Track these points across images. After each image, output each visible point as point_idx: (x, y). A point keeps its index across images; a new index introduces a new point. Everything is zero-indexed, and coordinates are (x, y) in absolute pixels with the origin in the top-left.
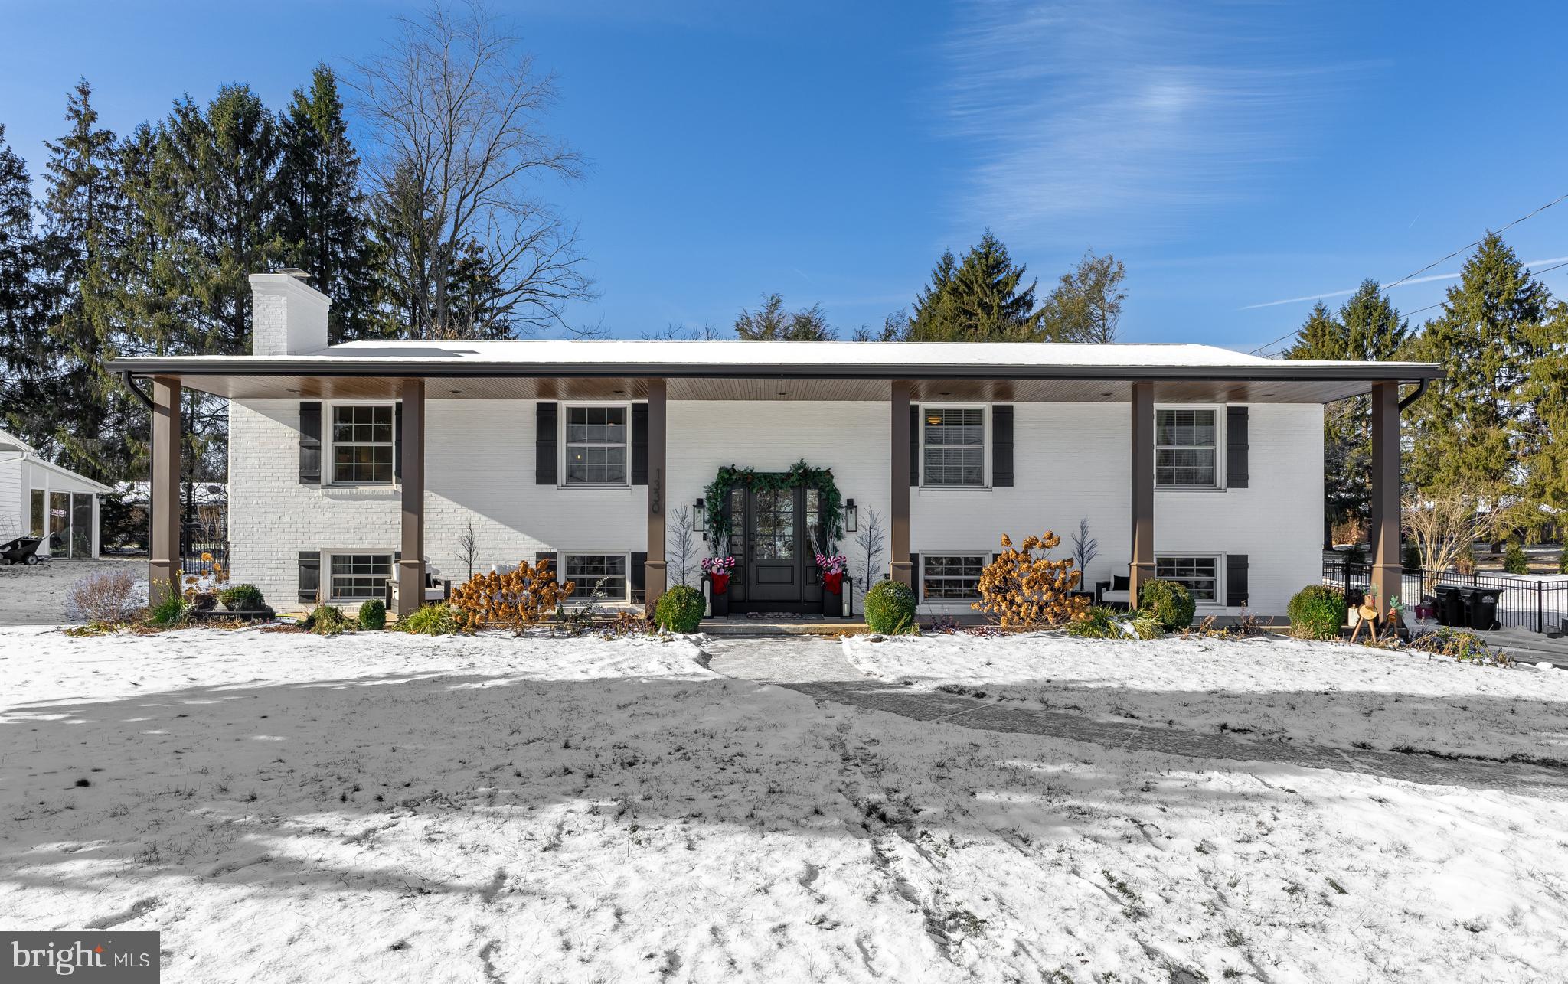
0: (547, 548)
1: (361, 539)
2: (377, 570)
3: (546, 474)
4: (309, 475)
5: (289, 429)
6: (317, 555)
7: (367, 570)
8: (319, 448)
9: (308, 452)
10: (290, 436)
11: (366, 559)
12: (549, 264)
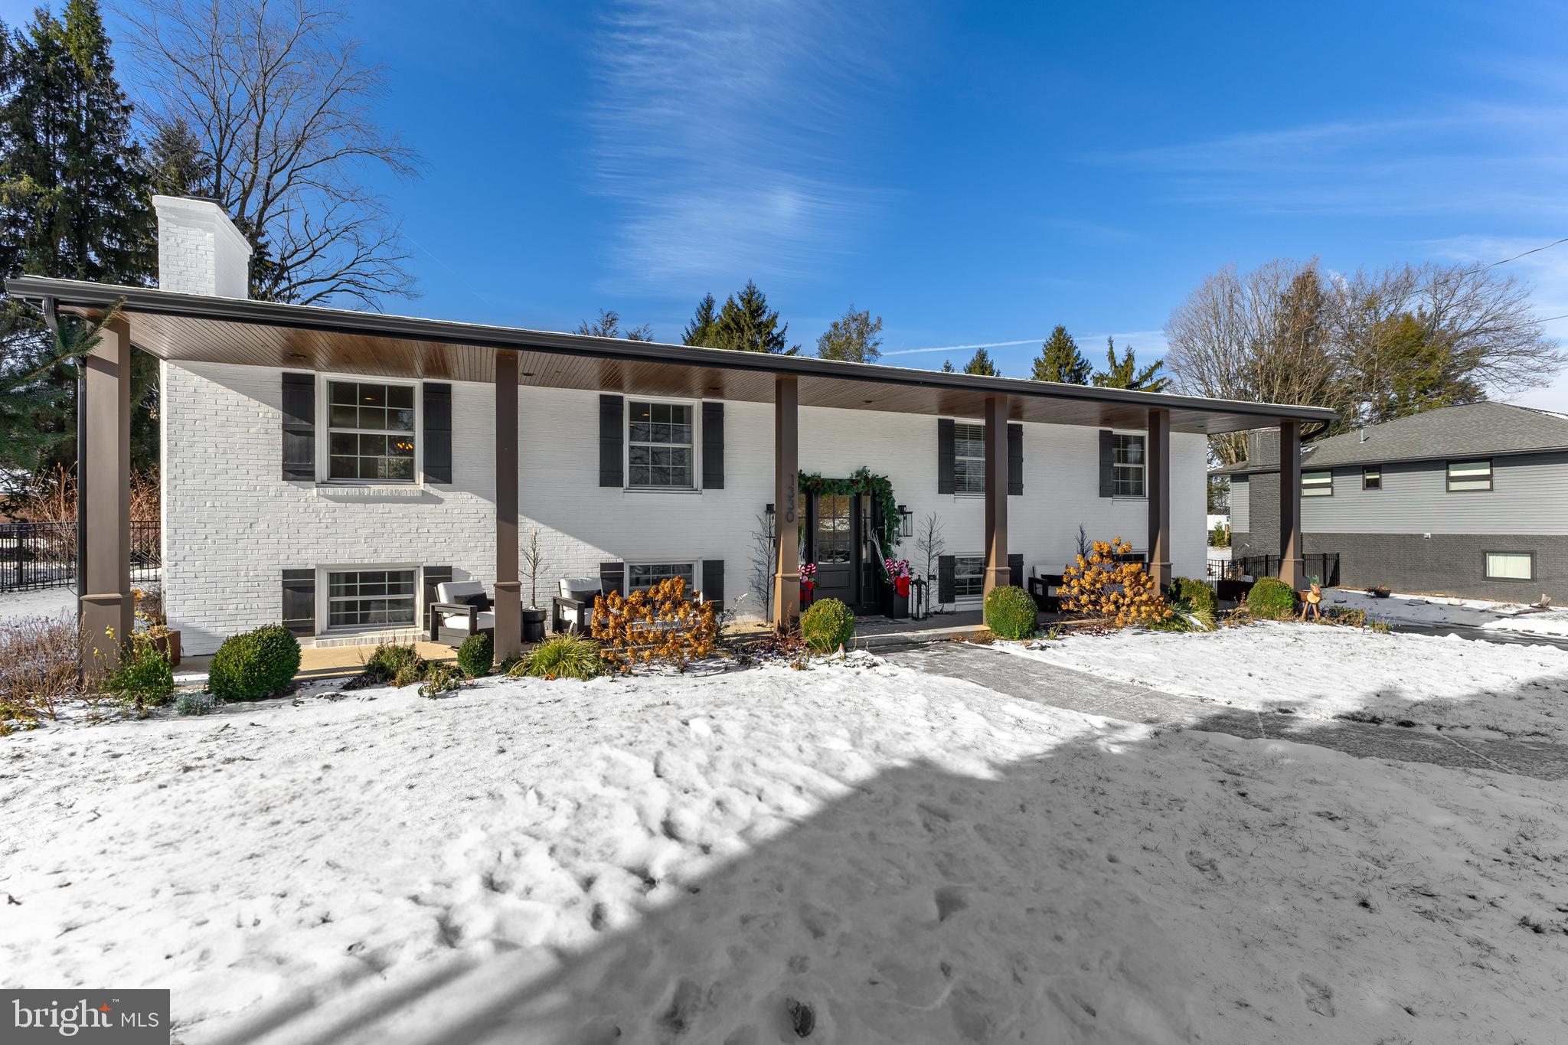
0: (613, 559)
1: (375, 551)
2: (395, 590)
3: (610, 476)
4: (297, 468)
5: (264, 408)
6: (311, 573)
7: (380, 590)
8: (312, 434)
9: (297, 439)
10: (269, 417)
11: (380, 576)
12: (371, 257)
